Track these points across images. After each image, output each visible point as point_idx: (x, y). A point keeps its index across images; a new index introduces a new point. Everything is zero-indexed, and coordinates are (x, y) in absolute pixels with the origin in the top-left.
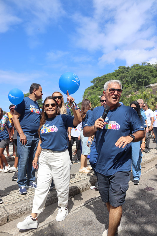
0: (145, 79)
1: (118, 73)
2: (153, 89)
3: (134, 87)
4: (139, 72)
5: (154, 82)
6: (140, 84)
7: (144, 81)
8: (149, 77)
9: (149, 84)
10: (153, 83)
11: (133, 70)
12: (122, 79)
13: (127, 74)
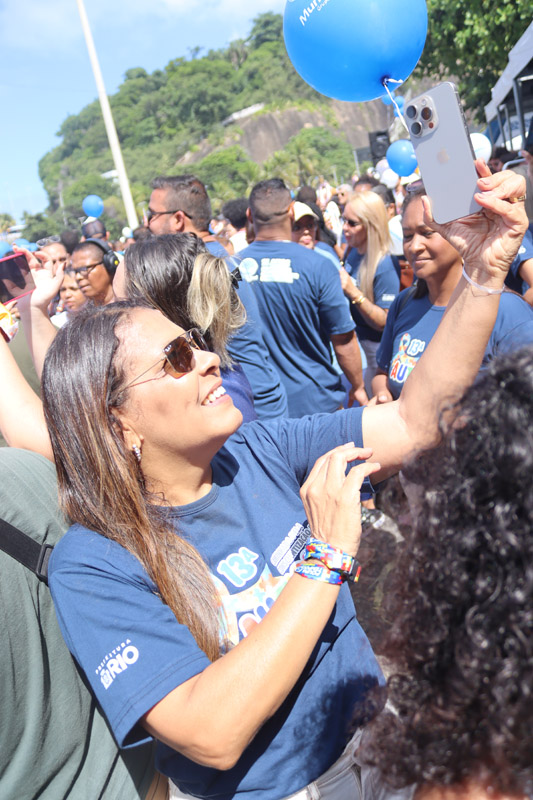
0: (218, 104)
1: (131, 92)
2: (244, 125)
3: (192, 131)
4: (198, 85)
5: (240, 105)
6: (206, 118)
7: (216, 110)
8: (228, 94)
9: (230, 114)
10: (238, 110)
11: (175, 78)
12: (151, 110)
13: (163, 93)
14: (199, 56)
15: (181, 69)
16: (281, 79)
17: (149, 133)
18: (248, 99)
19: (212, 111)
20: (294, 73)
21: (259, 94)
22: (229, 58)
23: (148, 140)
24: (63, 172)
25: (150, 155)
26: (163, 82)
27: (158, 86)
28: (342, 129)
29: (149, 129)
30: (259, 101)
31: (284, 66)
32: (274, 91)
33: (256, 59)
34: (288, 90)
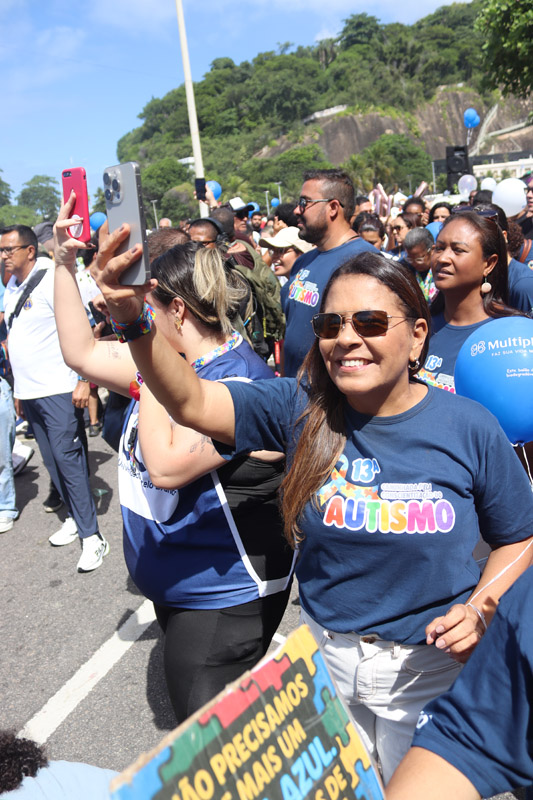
0: (302, 101)
1: (216, 82)
2: (324, 125)
3: (273, 125)
4: (284, 80)
5: (323, 105)
6: (289, 115)
7: (299, 107)
8: (312, 93)
9: (312, 113)
10: (321, 110)
11: (261, 71)
12: (234, 101)
13: (248, 85)
14: (288, 53)
15: (268, 63)
16: (367, 83)
17: (229, 124)
18: (332, 100)
19: (295, 108)
20: (381, 78)
21: (343, 95)
22: (317, 56)
23: (228, 130)
24: (140, 154)
25: (228, 146)
26: (250, 75)
27: (244, 77)
28: (422, 139)
29: (230, 119)
30: (342, 103)
31: (371, 70)
32: (359, 94)
33: (345, 60)
34: (373, 94)
